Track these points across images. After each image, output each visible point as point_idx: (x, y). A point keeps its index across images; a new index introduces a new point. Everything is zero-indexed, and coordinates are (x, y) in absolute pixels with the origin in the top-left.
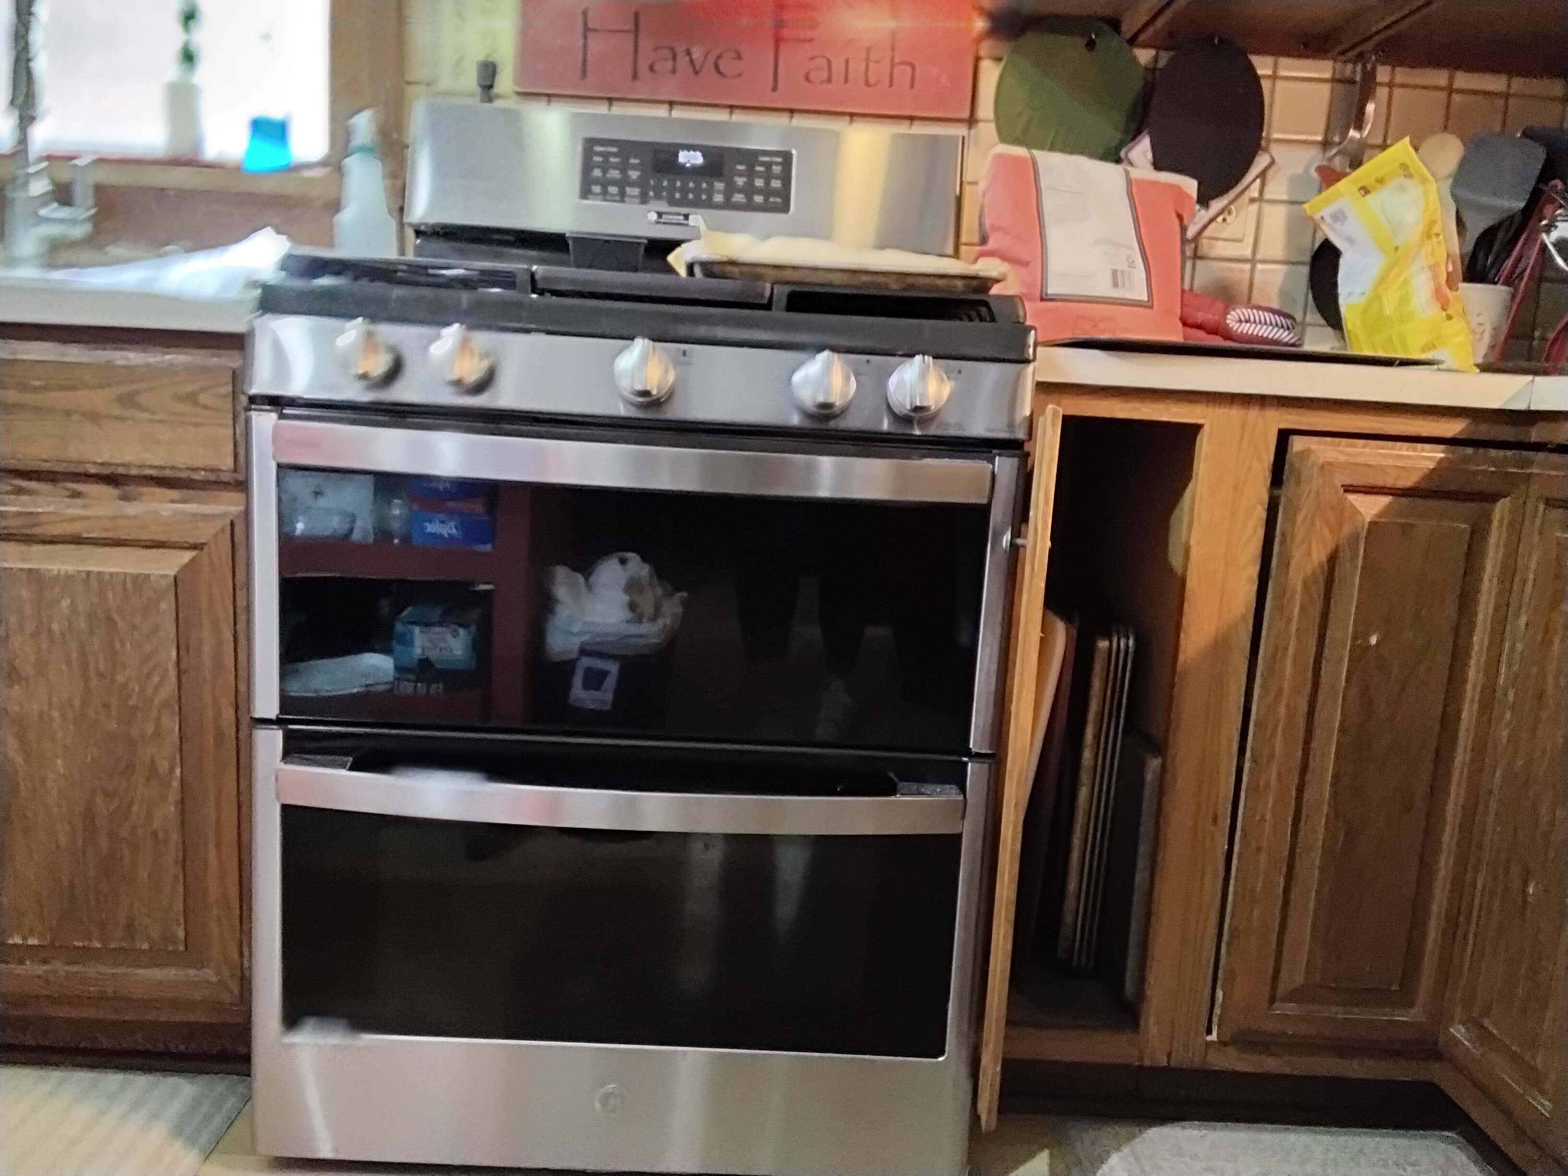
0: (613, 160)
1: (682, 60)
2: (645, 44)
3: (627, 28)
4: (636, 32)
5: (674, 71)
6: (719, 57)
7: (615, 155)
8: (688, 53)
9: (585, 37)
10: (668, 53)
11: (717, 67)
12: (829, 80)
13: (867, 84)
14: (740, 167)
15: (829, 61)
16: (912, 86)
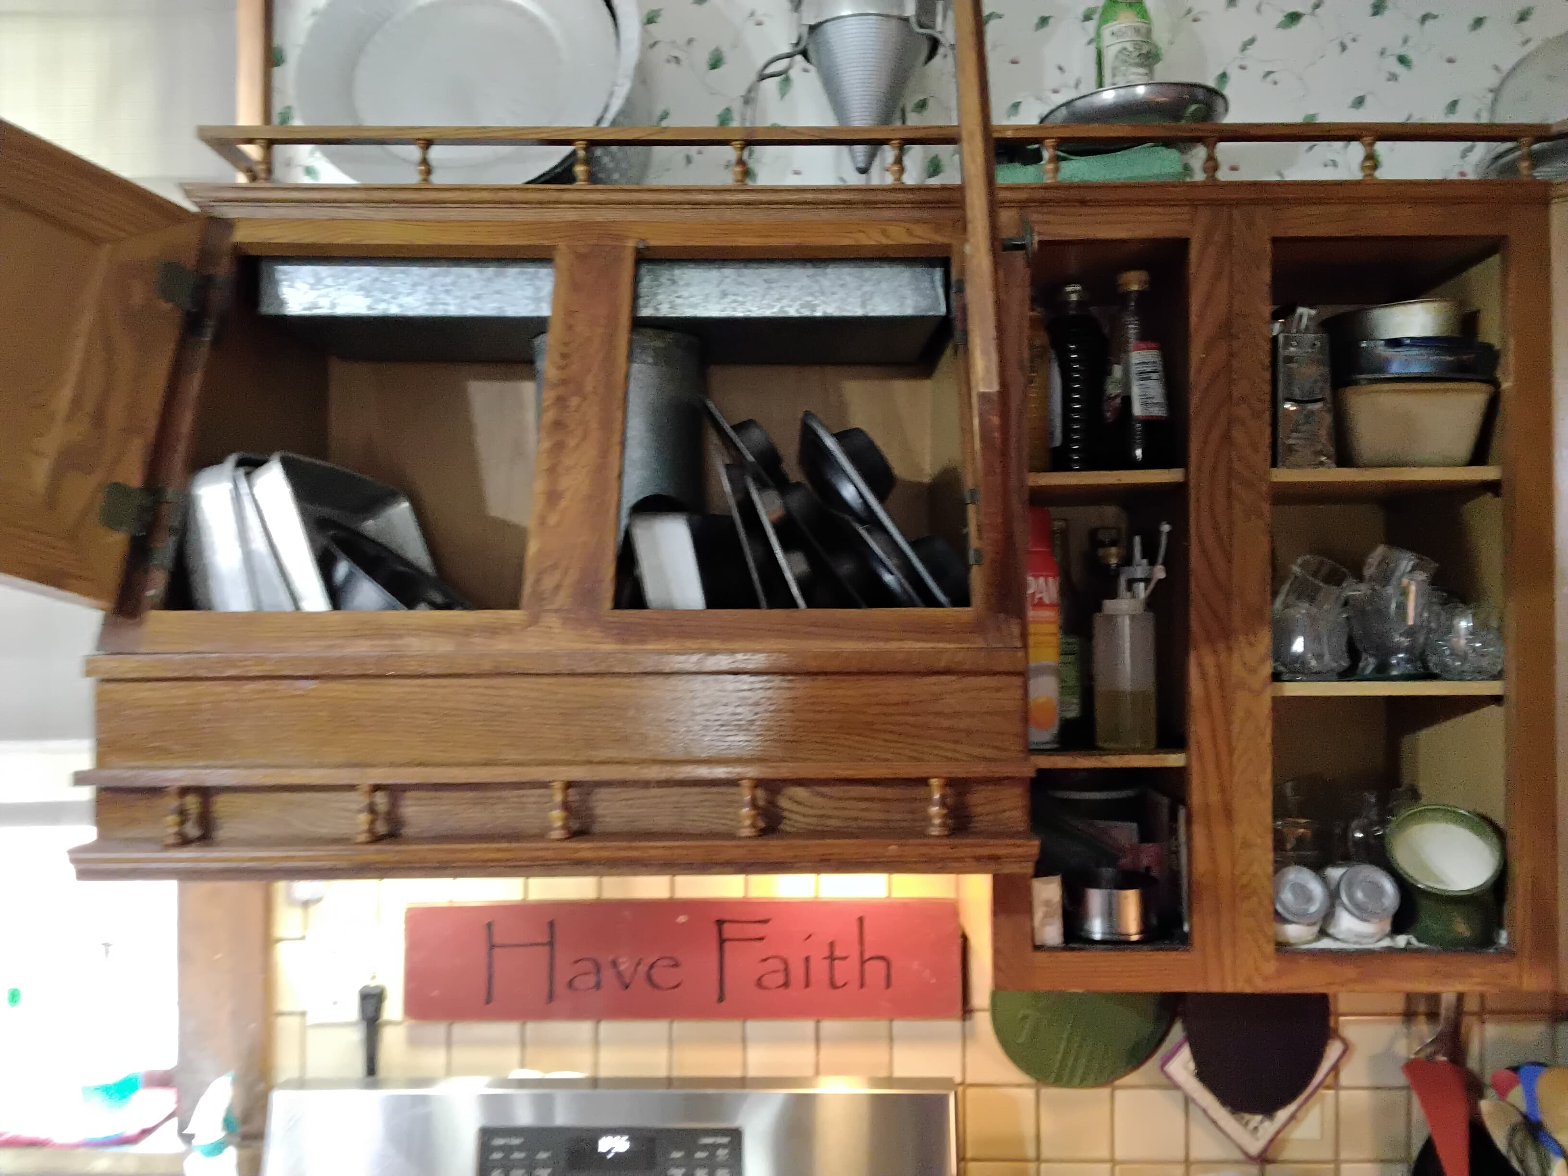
0: (517, 1155)
1: (608, 974)
2: (563, 959)
3: (540, 940)
4: (551, 944)
5: (598, 986)
6: (652, 966)
7: (519, 1148)
8: (614, 964)
9: (490, 956)
10: (588, 966)
11: (649, 978)
12: (786, 985)
13: (833, 985)
14: (677, 1155)
15: (785, 962)
16: (888, 985)
